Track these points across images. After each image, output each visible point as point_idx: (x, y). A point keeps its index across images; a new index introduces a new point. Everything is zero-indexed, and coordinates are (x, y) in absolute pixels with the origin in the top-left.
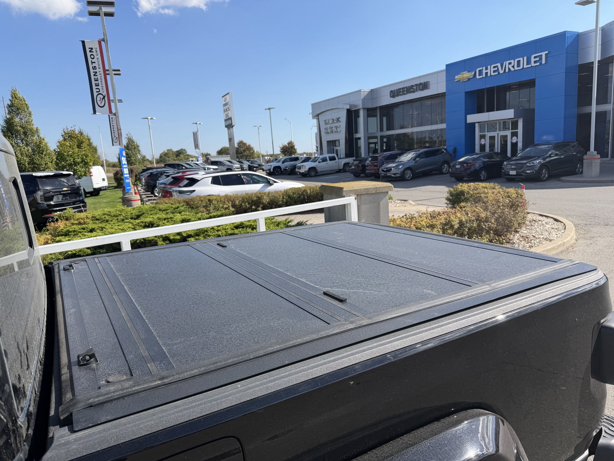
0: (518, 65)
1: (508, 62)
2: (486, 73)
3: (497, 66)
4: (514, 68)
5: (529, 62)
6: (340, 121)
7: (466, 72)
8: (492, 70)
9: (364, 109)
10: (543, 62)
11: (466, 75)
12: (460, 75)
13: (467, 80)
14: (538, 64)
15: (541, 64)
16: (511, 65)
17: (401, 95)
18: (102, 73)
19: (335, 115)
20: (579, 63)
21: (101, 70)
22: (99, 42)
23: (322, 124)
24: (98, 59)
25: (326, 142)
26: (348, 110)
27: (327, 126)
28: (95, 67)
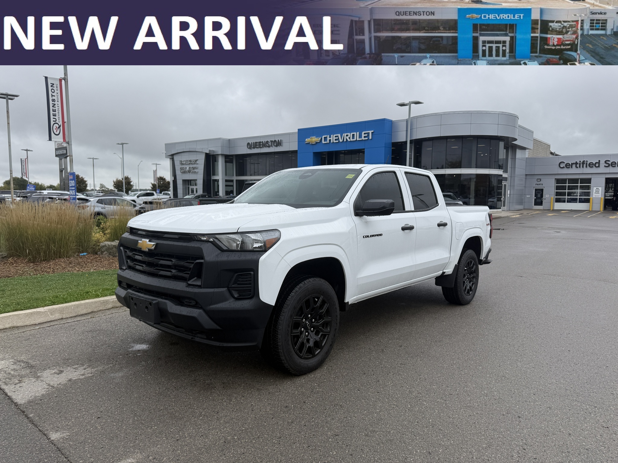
0: (353, 138)
1: (345, 134)
2: (330, 140)
3: (338, 136)
4: (350, 139)
5: (360, 136)
7: (315, 137)
8: (334, 138)
9: (222, 155)
10: (370, 138)
11: (314, 139)
12: (310, 139)
13: (315, 143)
14: (367, 139)
16: (348, 136)
17: (257, 148)
18: (60, 105)
19: (193, 157)
20: (393, 141)
21: (60, 103)
22: (60, 80)
23: (177, 163)
24: (57, 93)
25: (182, 181)
26: (207, 154)
27: (183, 166)
28: (54, 99)
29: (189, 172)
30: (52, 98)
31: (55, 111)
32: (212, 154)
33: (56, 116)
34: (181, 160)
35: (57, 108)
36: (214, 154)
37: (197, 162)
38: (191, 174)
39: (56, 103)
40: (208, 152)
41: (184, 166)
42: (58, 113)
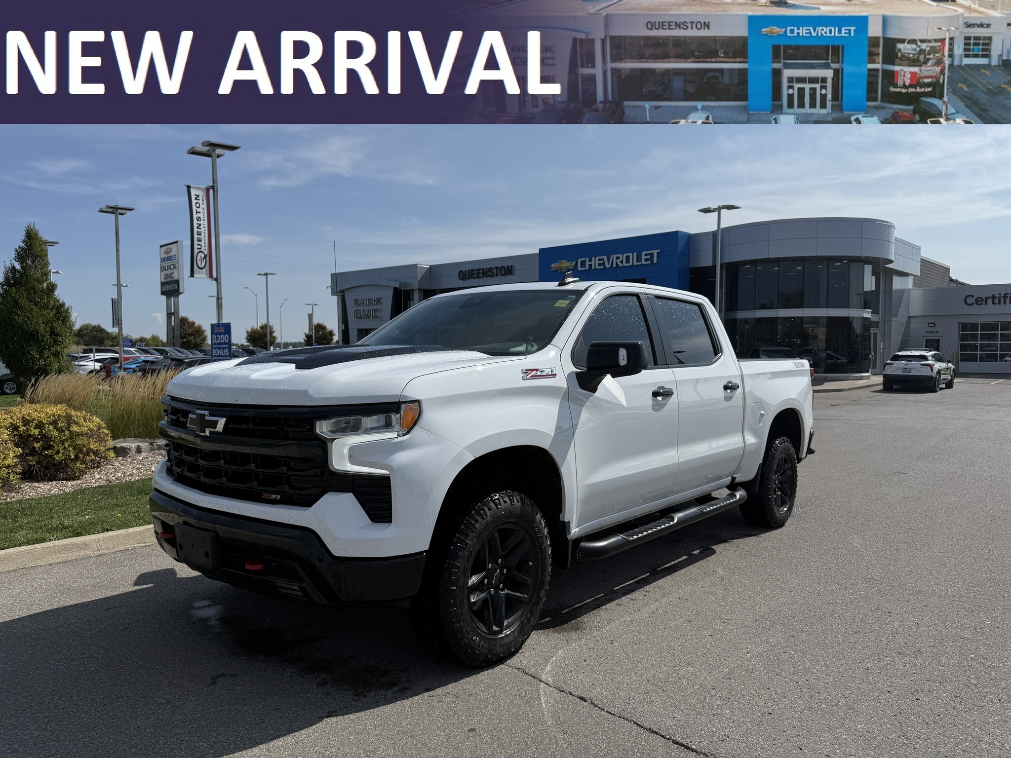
0: (628, 261)
1: (615, 256)
2: (590, 266)
3: (603, 259)
4: (622, 264)
5: (639, 259)
6: (381, 304)
7: (566, 261)
8: (597, 262)
9: (419, 290)
10: (655, 261)
11: (565, 264)
12: (558, 264)
13: (566, 270)
14: (649, 262)
15: (652, 262)
16: (619, 259)
17: (474, 278)
18: (206, 226)
19: (374, 294)
20: (691, 266)
21: (206, 222)
22: (208, 190)
23: (350, 304)
24: (203, 209)
25: (356, 330)
26: (396, 289)
27: (359, 308)
28: (199, 217)
29: (368, 316)
30: (197, 216)
31: (201, 235)
32: (405, 289)
33: (201, 241)
34: (355, 298)
35: (202, 230)
36: (408, 289)
37: (381, 301)
38: (370, 320)
39: (202, 222)
40: (398, 286)
41: (361, 308)
42: (205, 237)
